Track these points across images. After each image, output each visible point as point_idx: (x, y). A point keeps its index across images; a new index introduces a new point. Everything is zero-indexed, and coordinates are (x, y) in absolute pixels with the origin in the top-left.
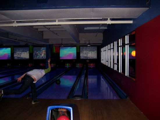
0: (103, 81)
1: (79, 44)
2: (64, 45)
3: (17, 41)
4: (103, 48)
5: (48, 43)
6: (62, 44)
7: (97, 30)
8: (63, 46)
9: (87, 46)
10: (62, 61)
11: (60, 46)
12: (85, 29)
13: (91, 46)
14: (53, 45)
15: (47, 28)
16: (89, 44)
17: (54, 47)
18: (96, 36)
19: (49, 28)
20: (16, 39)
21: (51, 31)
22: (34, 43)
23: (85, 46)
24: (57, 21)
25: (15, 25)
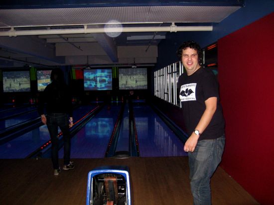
0: (158, 126)
1: (117, 65)
2: (92, 67)
3: (11, 60)
4: (157, 70)
5: (65, 63)
6: (88, 66)
7: (148, 40)
8: (89, 68)
9: (131, 67)
10: (87, 94)
11: (85, 69)
12: (129, 38)
13: (138, 67)
14: (71, 66)
15: (64, 38)
16: (135, 64)
17: (73, 70)
18: (146, 51)
19: (67, 38)
20: (9, 58)
21: (70, 43)
22: (39, 64)
23: (127, 67)
24: (85, 27)
25: (12, 33)
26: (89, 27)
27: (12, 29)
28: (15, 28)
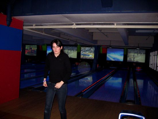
1: (127, 47)
2: (112, 47)
3: (69, 41)
5: (97, 44)
6: (110, 46)
8: (111, 48)
9: (136, 49)
10: (108, 62)
11: (108, 48)
13: (140, 49)
14: (100, 46)
15: (99, 30)
16: (138, 47)
17: (101, 48)
18: (147, 39)
19: (101, 30)
20: (68, 39)
21: (102, 33)
22: (83, 44)
23: (134, 48)
24: (115, 24)
25: (74, 26)
26: (117, 24)
27: (75, 24)
28: (76, 24)
